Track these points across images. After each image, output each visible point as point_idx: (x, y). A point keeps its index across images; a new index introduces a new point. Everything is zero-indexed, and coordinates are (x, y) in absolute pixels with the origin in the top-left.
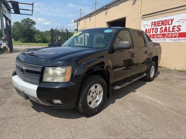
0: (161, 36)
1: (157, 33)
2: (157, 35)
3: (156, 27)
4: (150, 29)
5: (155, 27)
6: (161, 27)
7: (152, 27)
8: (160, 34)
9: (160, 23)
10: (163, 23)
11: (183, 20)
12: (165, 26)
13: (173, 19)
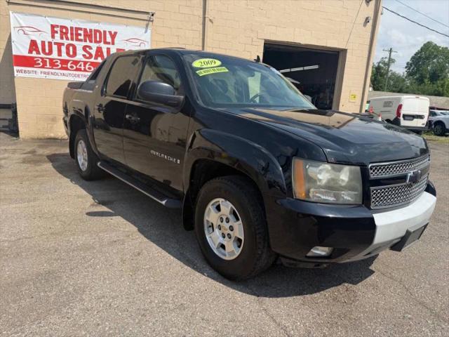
0: (87, 66)
1: (75, 59)
2: (76, 63)
3: (70, 42)
4: (50, 43)
5: (66, 42)
6: (84, 44)
7: (53, 37)
8: (85, 63)
9: (80, 35)
10: (89, 35)
11: (137, 41)
12: (97, 45)
13: (116, 33)
